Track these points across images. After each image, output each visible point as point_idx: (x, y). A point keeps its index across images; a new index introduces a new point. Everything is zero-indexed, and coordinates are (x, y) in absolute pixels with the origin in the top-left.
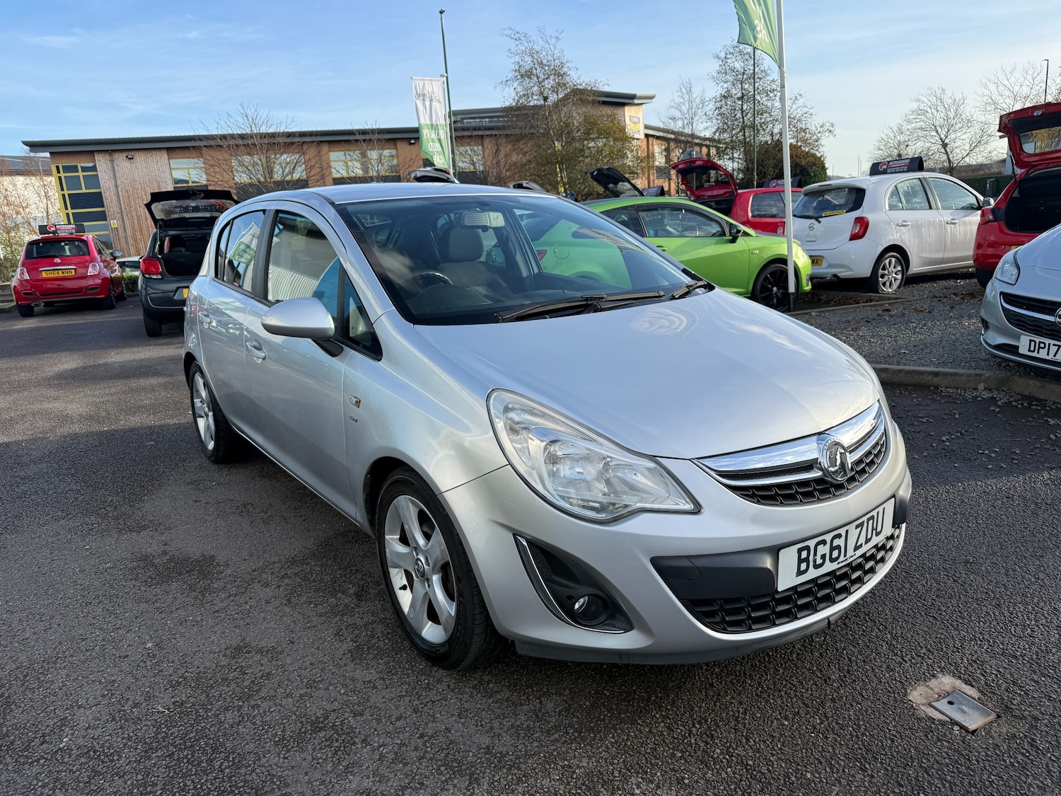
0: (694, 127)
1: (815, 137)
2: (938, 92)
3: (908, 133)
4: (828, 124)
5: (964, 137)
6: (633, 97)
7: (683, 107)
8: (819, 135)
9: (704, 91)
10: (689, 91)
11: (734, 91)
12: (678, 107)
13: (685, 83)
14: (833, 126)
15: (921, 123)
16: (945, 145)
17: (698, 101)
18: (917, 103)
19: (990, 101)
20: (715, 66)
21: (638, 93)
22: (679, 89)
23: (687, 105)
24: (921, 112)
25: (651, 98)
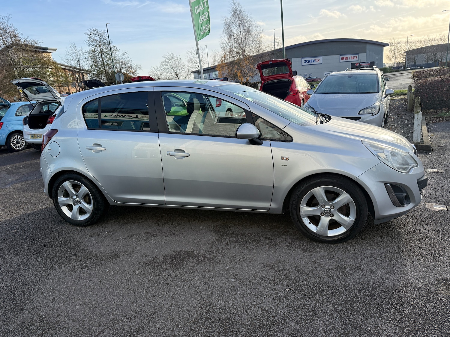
0: (80, 64)
1: (134, 70)
2: (171, 55)
3: (163, 70)
4: (138, 65)
5: (183, 72)
6: (47, 49)
7: (73, 55)
8: (136, 69)
9: (82, 48)
10: (75, 48)
11: (96, 49)
12: (70, 55)
13: (72, 44)
14: (140, 66)
15: (167, 66)
16: (177, 75)
17: (80, 52)
18: (165, 59)
19: (190, 59)
20: (86, 38)
21: (49, 47)
22: (69, 47)
23: (75, 54)
24: (166, 62)
25: (55, 50)
